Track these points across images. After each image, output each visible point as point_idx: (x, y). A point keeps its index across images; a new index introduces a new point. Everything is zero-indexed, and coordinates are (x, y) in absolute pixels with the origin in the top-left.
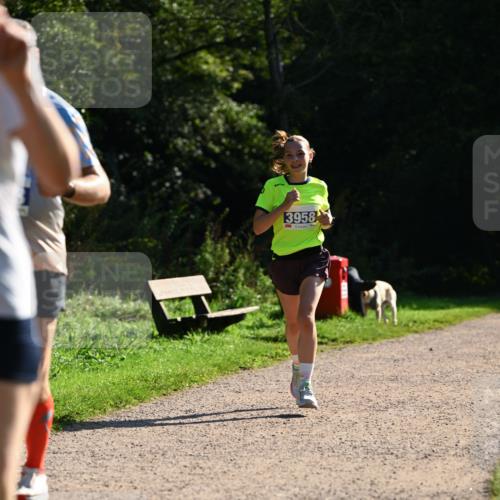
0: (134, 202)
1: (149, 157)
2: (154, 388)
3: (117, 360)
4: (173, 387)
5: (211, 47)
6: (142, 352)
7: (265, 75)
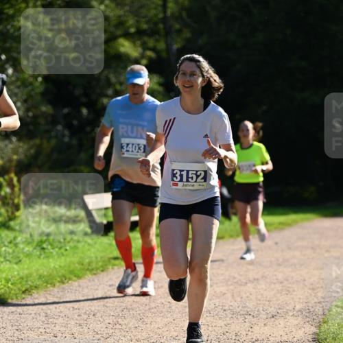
0: (74, 142)
1: (85, 111)
2: (88, 269)
3: (63, 250)
4: (101, 269)
5: (127, 35)
6: (80, 245)
7: (164, 55)
